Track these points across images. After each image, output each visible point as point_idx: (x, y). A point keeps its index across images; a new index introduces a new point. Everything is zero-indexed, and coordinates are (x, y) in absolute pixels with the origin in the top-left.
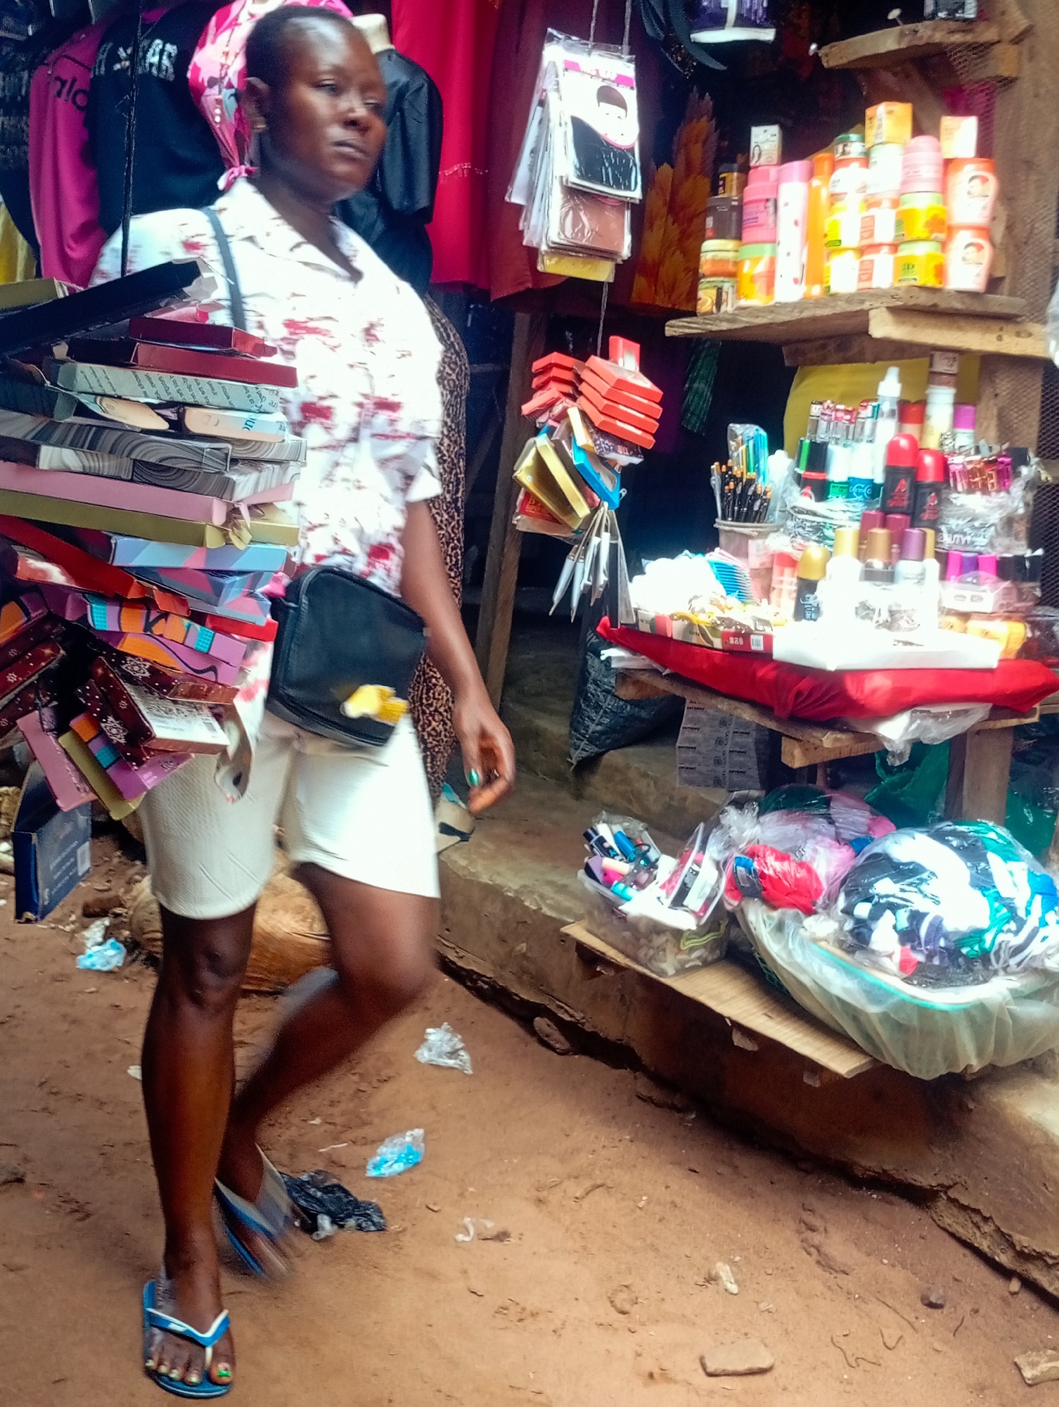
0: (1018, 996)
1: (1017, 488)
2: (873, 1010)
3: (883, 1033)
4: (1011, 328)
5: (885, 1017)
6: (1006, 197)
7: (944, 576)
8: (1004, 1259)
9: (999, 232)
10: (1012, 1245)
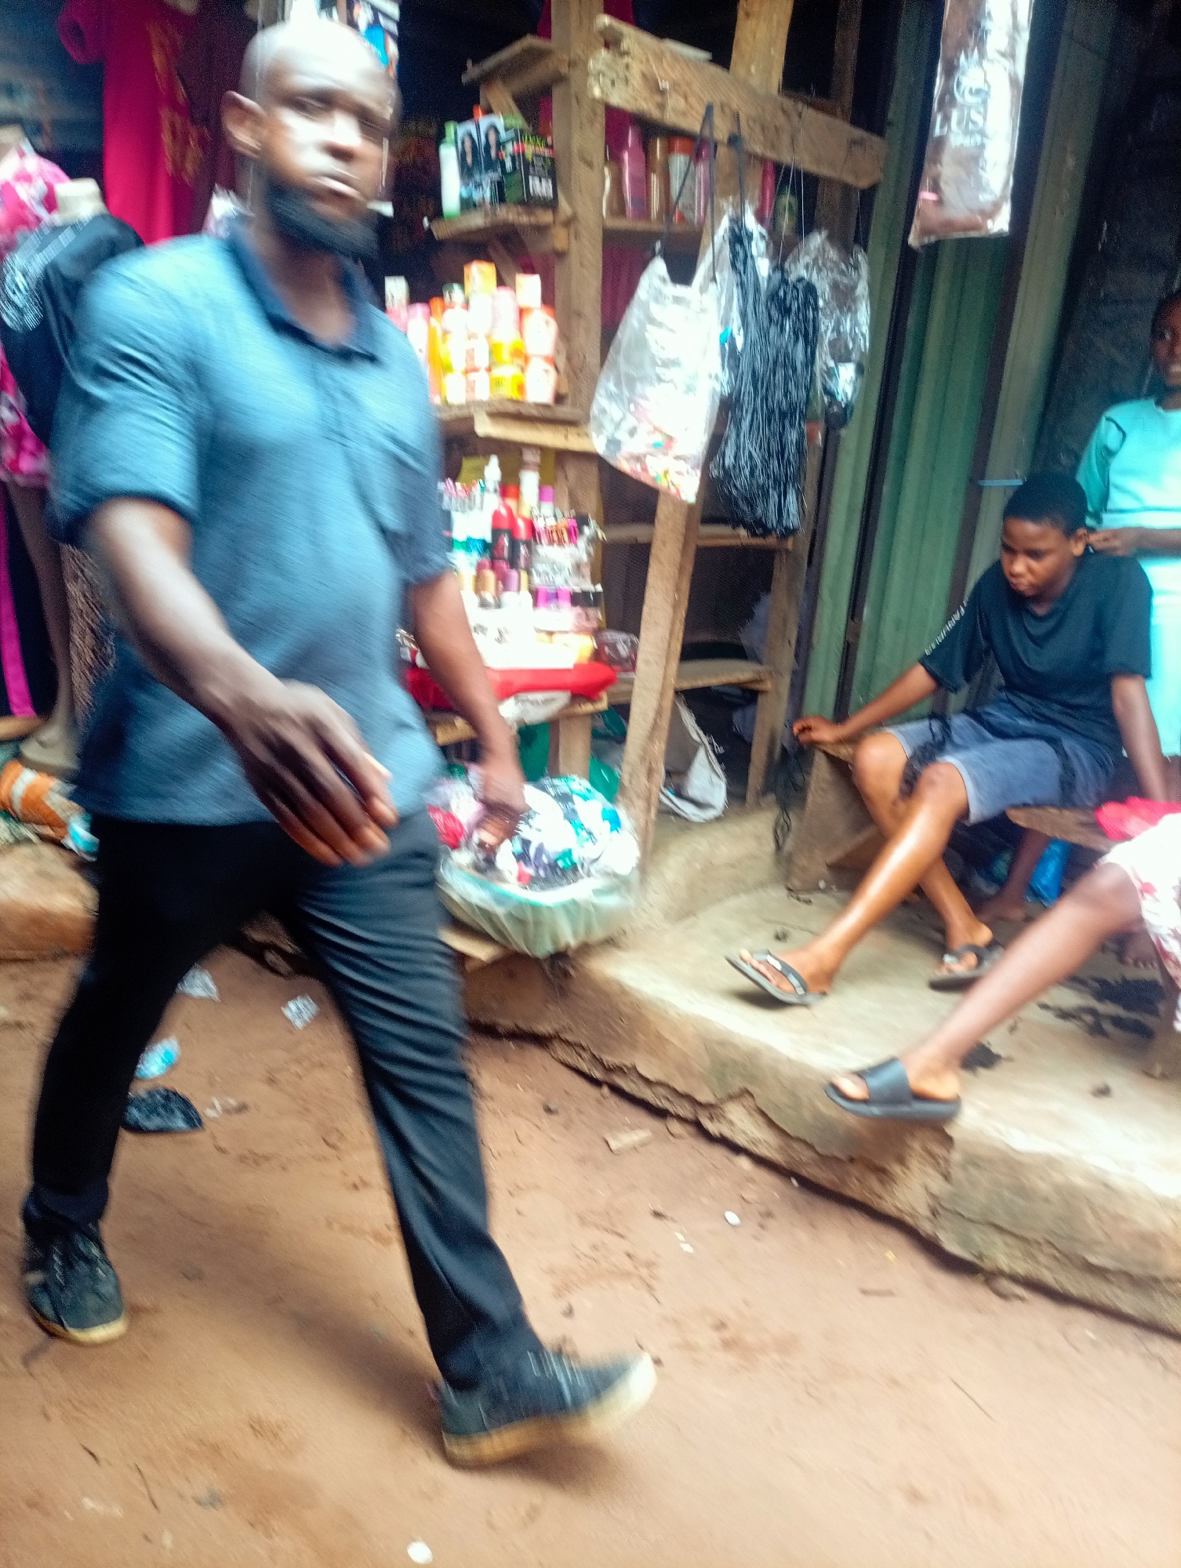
0: (598, 892)
1: (582, 542)
2: (500, 911)
3: (509, 926)
4: (572, 430)
5: (510, 916)
6: (565, 335)
7: (536, 604)
8: (597, 1074)
9: (562, 363)
10: (602, 1063)
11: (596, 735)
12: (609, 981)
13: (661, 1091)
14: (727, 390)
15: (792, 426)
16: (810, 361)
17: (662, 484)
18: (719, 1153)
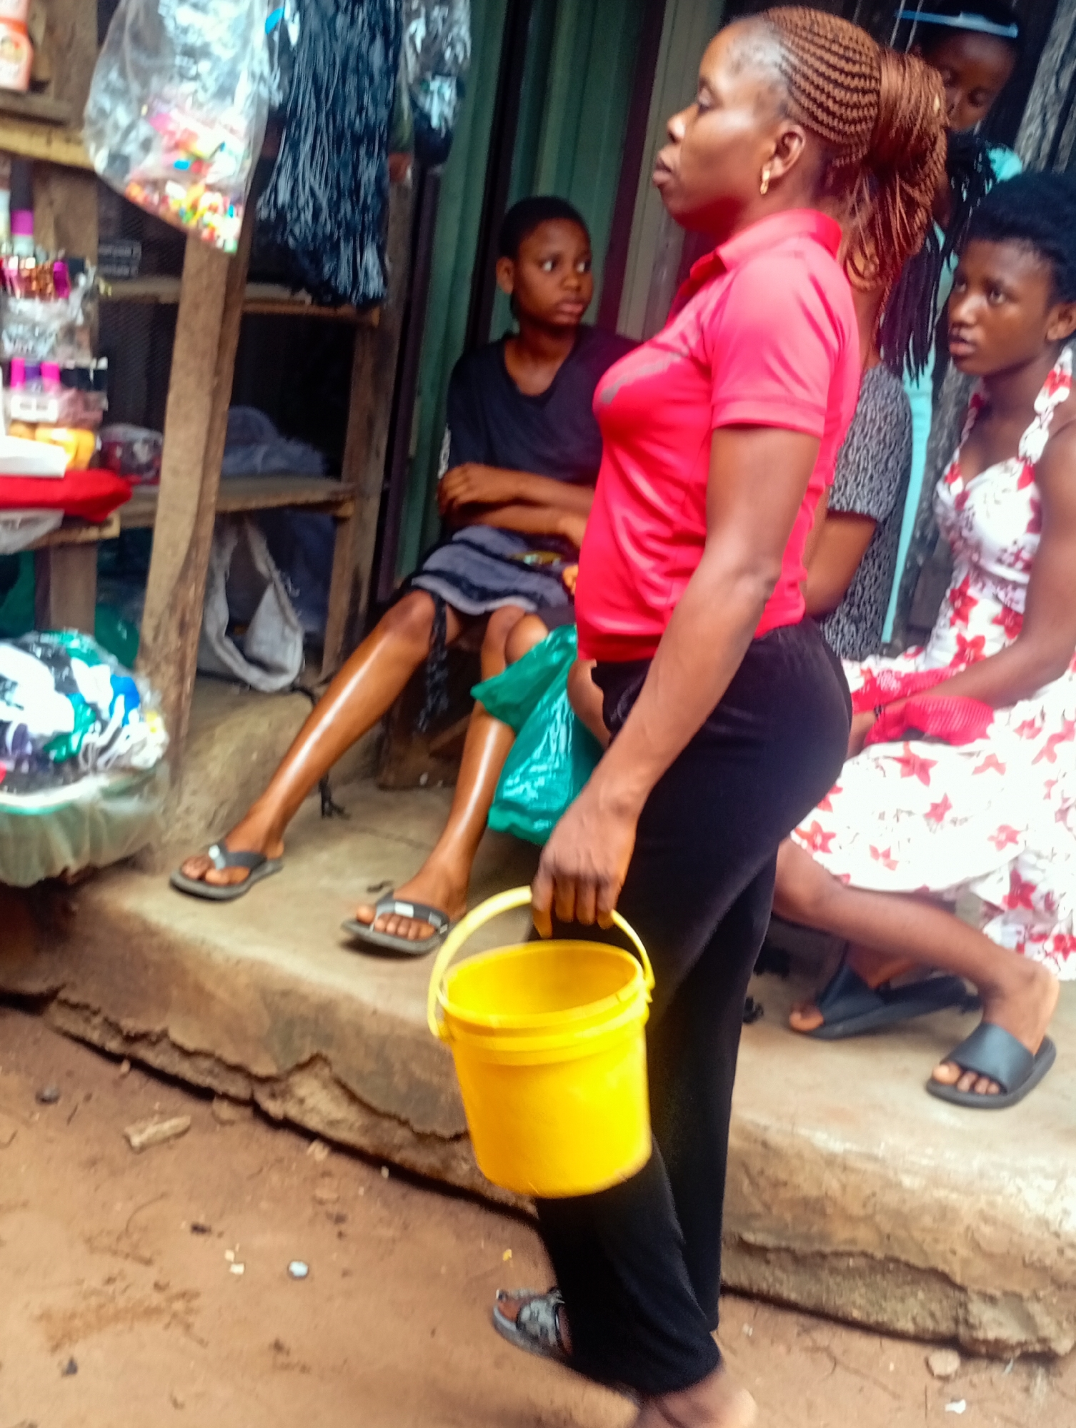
0: (108, 794)
1: (76, 297)
4: (57, 134)
7: (8, 385)
8: (114, 1045)
9: (39, 32)
10: (120, 1032)
11: (104, 573)
12: (128, 917)
13: (205, 1064)
14: (278, 99)
15: (370, 154)
16: (392, 68)
17: (190, 223)
18: (284, 1142)
